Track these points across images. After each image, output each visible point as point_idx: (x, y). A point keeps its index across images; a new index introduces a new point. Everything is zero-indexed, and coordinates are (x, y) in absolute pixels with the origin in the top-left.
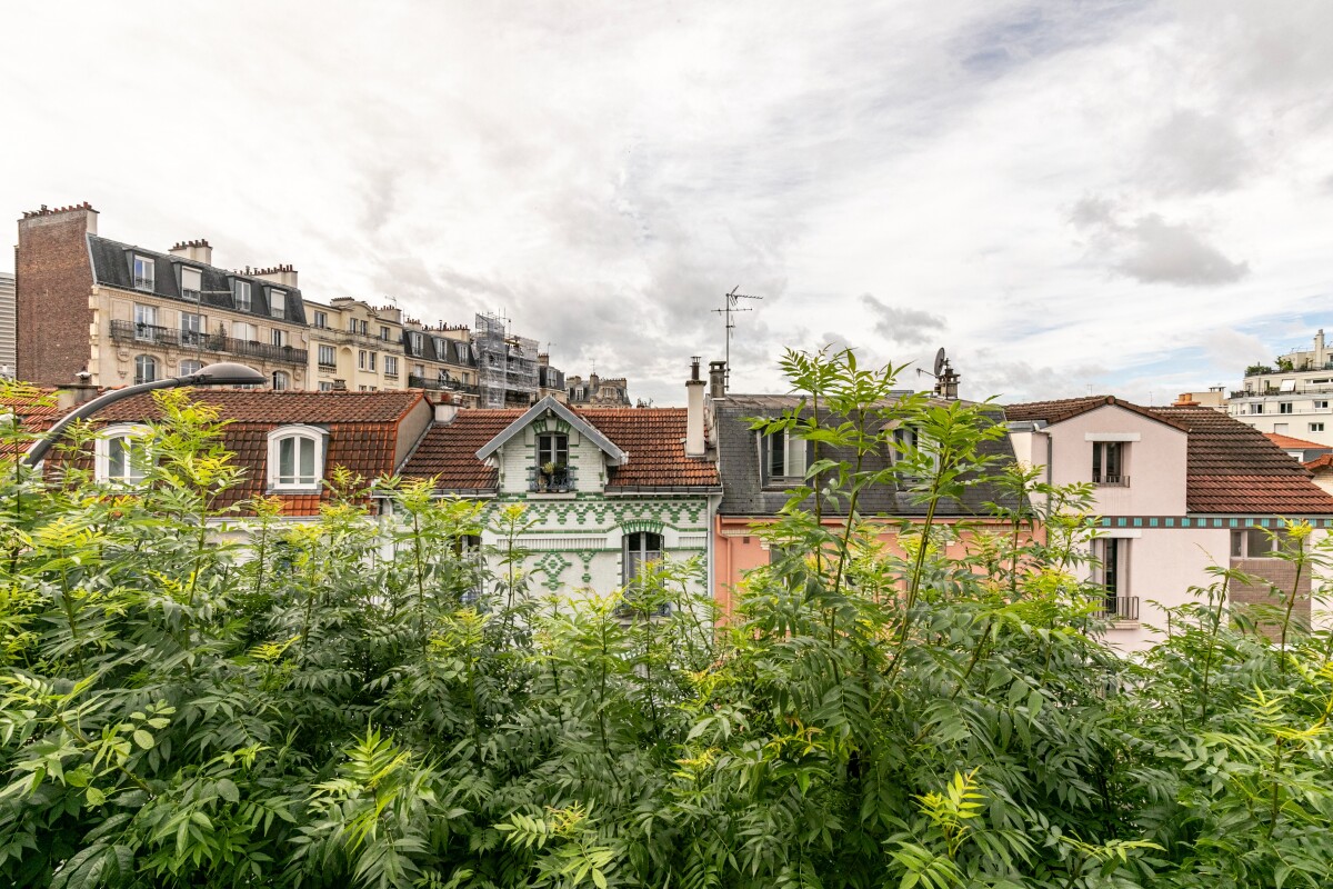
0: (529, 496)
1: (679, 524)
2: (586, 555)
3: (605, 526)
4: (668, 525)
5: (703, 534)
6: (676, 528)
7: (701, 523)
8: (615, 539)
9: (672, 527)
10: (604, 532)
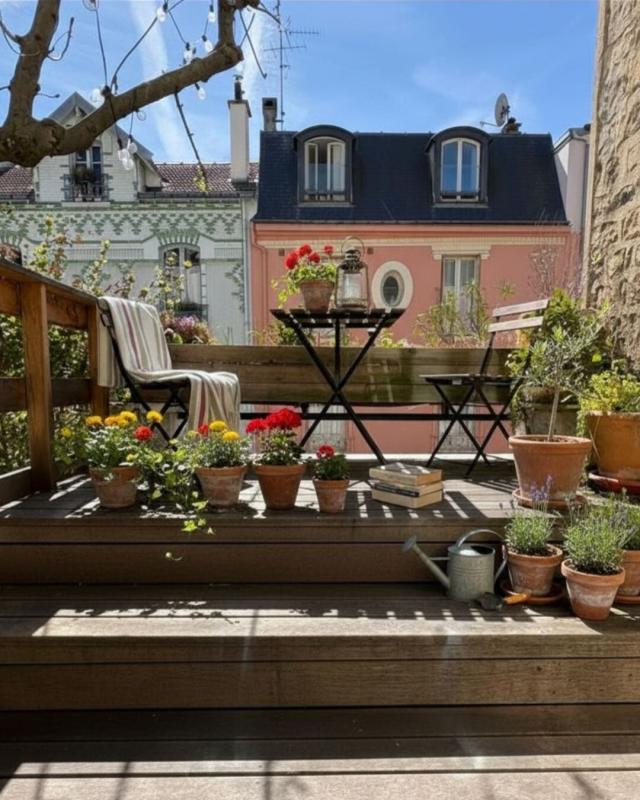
0: (64, 205)
1: (215, 236)
2: (125, 265)
3: (141, 237)
4: (204, 235)
5: (239, 245)
6: (211, 239)
7: (237, 234)
8: (151, 250)
9: (207, 237)
10: (141, 242)
